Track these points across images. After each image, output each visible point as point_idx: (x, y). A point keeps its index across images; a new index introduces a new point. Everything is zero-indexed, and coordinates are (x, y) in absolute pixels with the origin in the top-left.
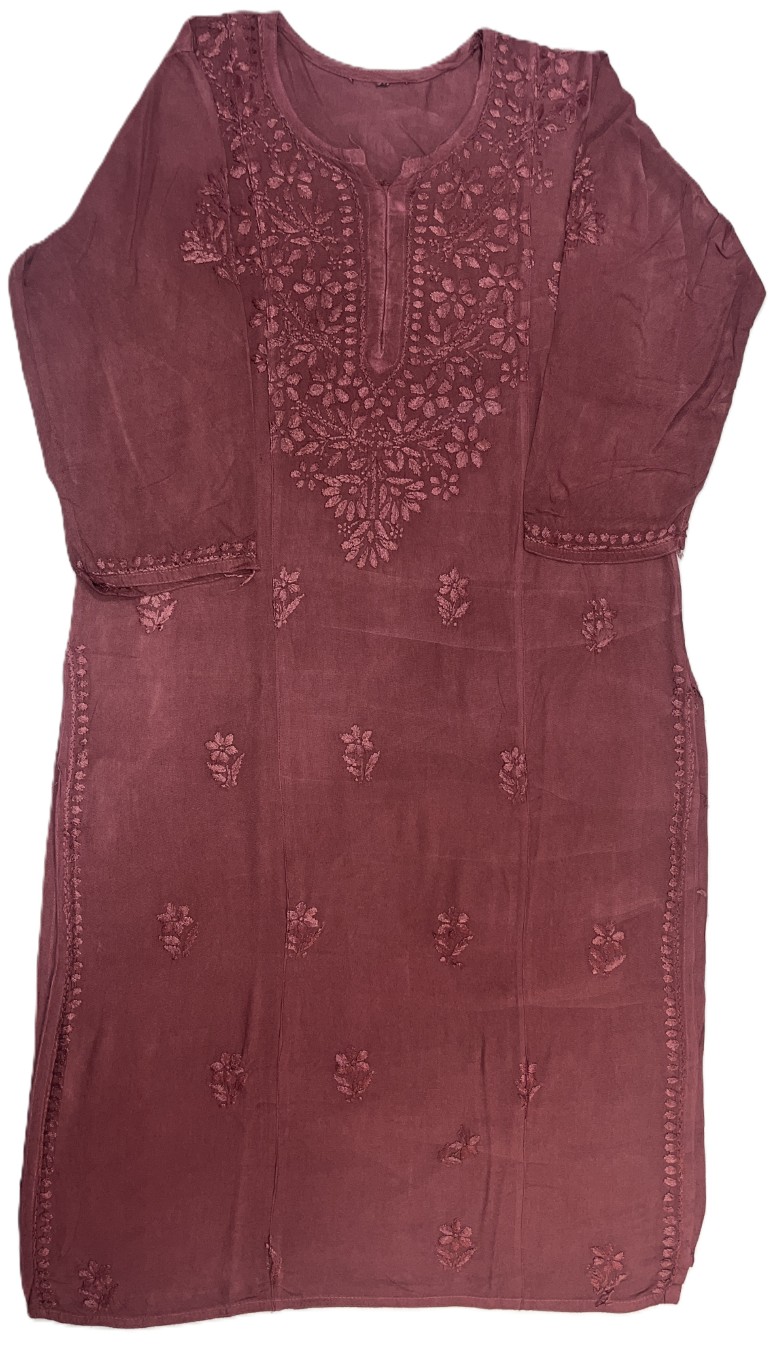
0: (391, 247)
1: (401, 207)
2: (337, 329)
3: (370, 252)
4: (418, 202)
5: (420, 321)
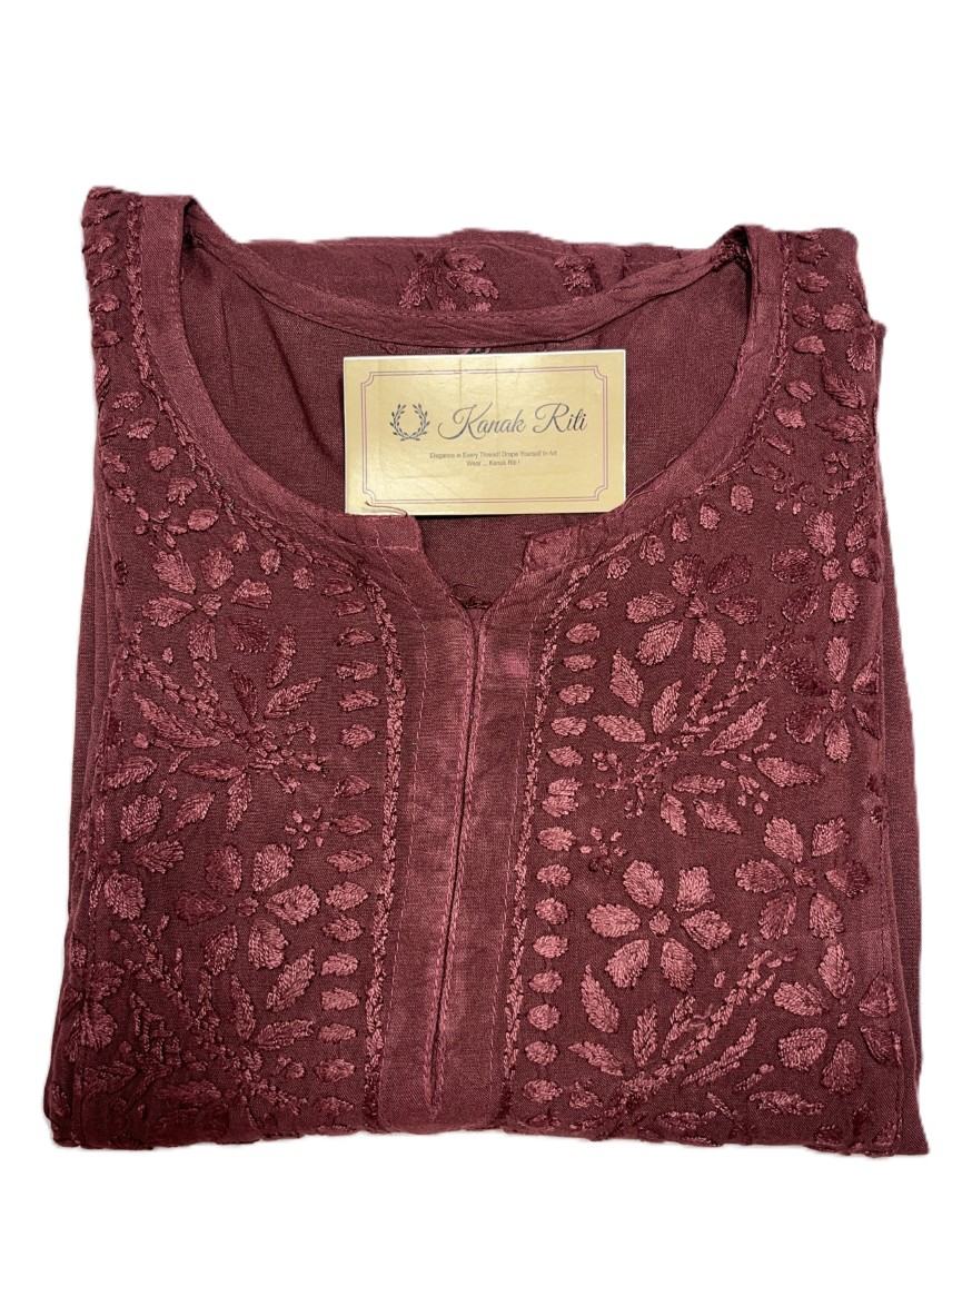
0: (479, 776)
1: (517, 666)
3: (414, 789)
4: (567, 647)
5: (553, 999)
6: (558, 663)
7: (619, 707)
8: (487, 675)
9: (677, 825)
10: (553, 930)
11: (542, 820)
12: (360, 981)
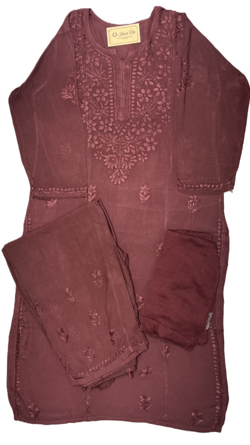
0: (124, 80)
1: (128, 67)
2: (107, 108)
3: (117, 82)
4: (133, 64)
5: (134, 103)
6: (132, 66)
7: (139, 71)
8: (124, 68)
9: (147, 84)
10: (134, 96)
11: (131, 85)
12: (113, 102)
